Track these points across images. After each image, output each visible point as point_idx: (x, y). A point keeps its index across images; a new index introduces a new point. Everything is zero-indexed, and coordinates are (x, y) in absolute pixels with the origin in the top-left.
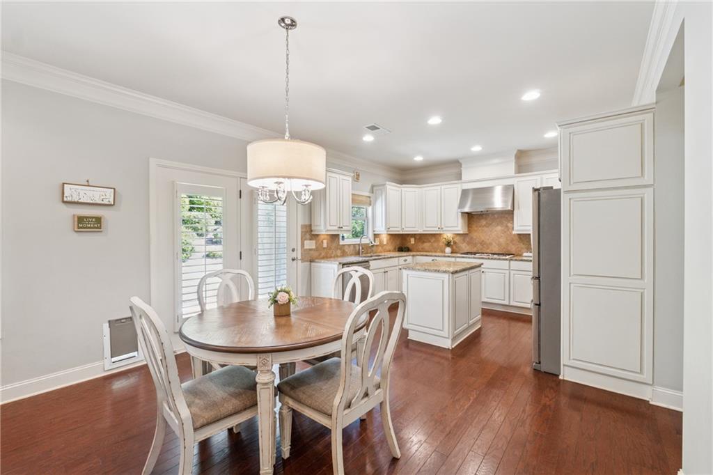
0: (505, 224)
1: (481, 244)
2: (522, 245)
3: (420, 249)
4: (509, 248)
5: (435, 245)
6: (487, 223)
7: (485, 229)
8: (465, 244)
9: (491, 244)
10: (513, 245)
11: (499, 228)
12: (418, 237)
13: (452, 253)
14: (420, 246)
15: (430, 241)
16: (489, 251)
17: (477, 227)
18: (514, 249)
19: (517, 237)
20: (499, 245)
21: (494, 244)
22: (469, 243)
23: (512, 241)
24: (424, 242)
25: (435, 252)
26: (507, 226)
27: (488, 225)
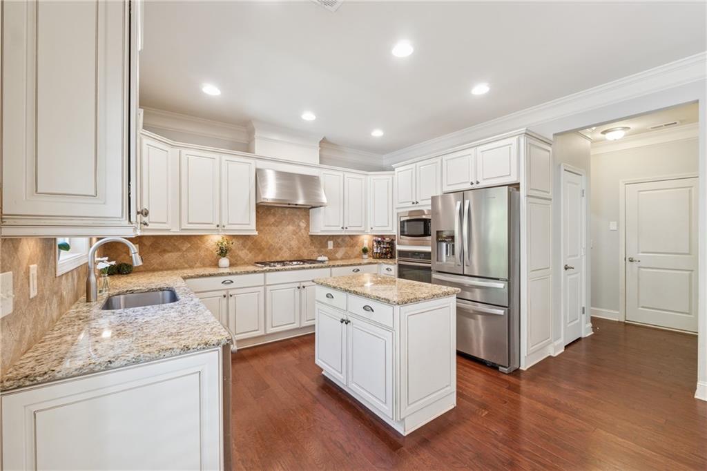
0: (296, 223)
1: (269, 249)
2: (313, 248)
3: (156, 266)
4: (301, 253)
5: (191, 255)
6: (275, 221)
7: (274, 228)
8: (245, 251)
9: (281, 249)
10: (305, 248)
11: (290, 228)
12: (148, 243)
13: (231, 265)
14: (155, 259)
15: (179, 250)
16: (278, 259)
17: (262, 226)
18: (306, 254)
19: (309, 240)
20: (290, 249)
21: (285, 249)
22: (251, 250)
23: (304, 243)
24: (165, 251)
25: (191, 267)
26: (299, 226)
27: (276, 224)
